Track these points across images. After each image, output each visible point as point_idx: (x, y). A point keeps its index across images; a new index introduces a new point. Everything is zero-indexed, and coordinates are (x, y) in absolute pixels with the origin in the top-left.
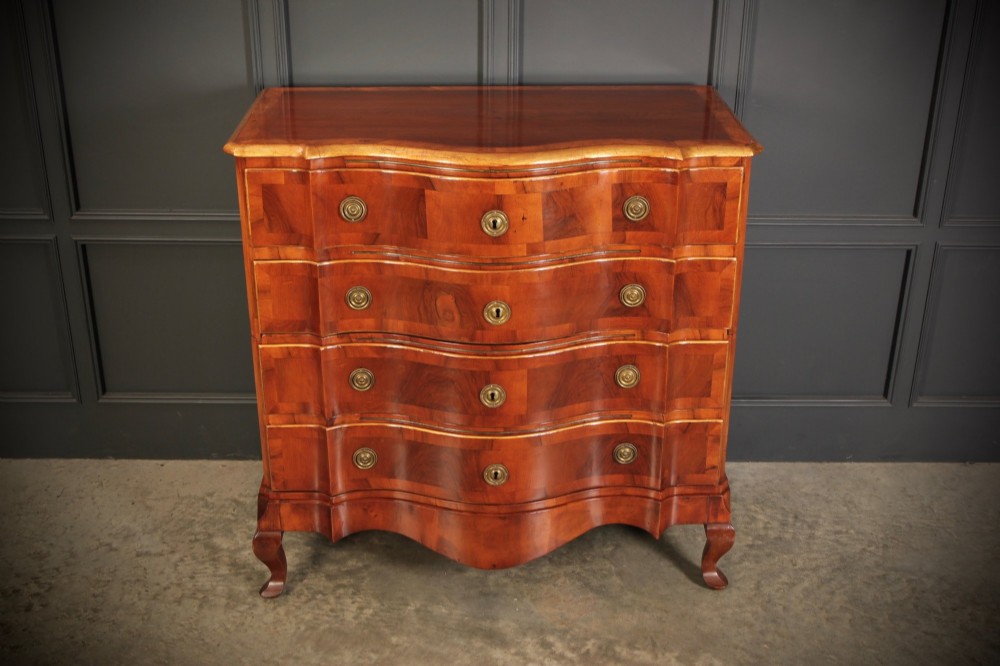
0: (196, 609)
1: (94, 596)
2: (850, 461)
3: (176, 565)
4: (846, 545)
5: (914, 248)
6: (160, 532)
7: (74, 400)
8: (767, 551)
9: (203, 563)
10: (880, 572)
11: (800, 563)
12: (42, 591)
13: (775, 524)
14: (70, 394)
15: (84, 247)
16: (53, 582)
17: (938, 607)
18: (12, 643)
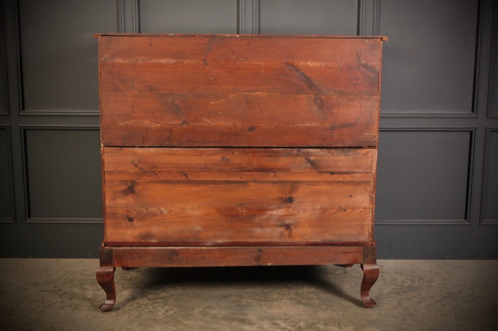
0: (71, 311)
1: (12, 306)
2: (448, 259)
3: (61, 295)
4: (450, 288)
5: (474, 129)
6: (54, 283)
7: (13, 221)
8: (404, 290)
9: (77, 294)
10: (471, 298)
11: (424, 295)
13: (408, 281)
14: (10, 218)
15: (25, 130)
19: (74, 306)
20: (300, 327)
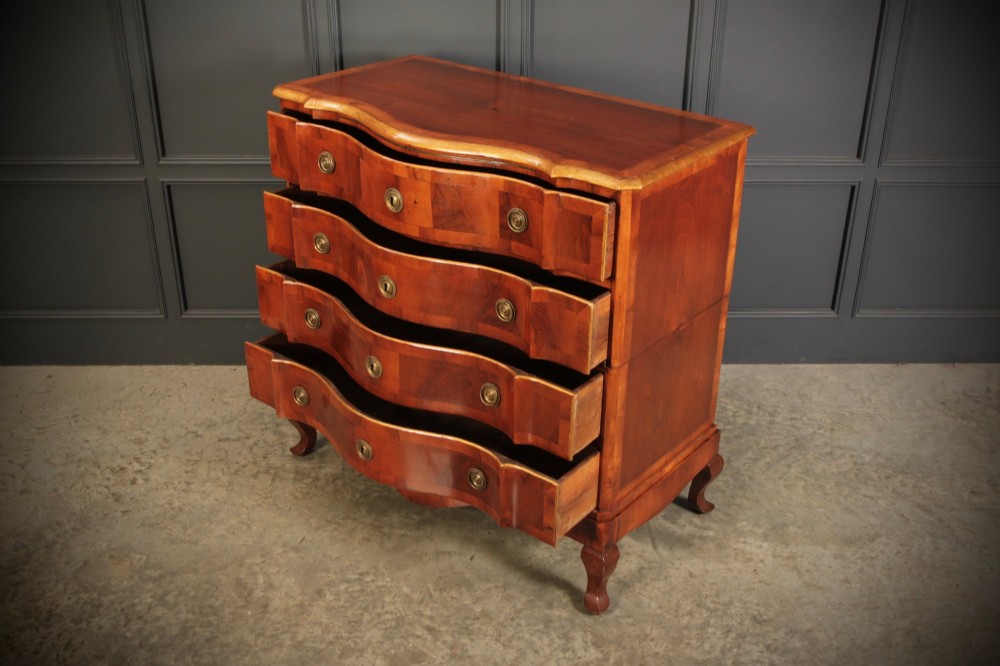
0: (270, 482)
1: (186, 472)
2: (803, 362)
3: (251, 449)
4: (800, 429)
5: (857, 184)
6: (236, 422)
7: (162, 316)
8: (736, 434)
9: (273, 446)
10: (828, 450)
11: (763, 443)
12: (143, 468)
13: (742, 413)
14: (158, 311)
15: (169, 187)
16: (152, 461)
17: (875, 476)
18: (123, 509)
19: (272, 471)
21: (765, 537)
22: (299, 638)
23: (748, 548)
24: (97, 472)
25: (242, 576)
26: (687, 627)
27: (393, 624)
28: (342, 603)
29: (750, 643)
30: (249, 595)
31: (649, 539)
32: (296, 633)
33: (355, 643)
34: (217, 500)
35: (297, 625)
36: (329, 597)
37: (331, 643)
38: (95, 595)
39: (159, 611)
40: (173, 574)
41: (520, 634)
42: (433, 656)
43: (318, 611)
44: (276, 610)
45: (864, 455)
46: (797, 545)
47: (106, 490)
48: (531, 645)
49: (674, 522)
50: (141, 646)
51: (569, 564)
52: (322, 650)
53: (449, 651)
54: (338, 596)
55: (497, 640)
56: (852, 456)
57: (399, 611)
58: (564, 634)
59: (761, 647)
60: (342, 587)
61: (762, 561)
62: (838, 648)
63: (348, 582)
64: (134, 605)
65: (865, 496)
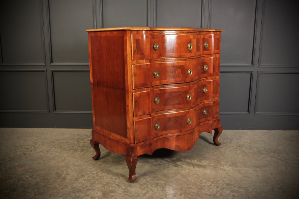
0: (73, 152)
1: (48, 149)
2: (240, 130)
3: (69, 145)
4: (240, 143)
5: (252, 72)
6: (66, 140)
9: (76, 144)
10: (249, 147)
11: (228, 146)
12: (35, 148)
14: (47, 111)
15: (53, 72)
16: (38, 147)
17: (265, 153)
18: (26, 156)
19: (74, 150)
20: (173, 160)
21: (230, 166)
22: (74, 186)
23: (224, 168)
24: (21, 149)
25: (59, 172)
26: (204, 186)
27: (106, 184)
28: (90, 178)
29: (226, 190)
30: (60, 176)
31: (192, 166)
32: (73, 185)
33: (92, 188)
34: (56, 155)
35: (74, 183)
36: (86, 177)
37: (84, 188)
38: (11, 175)
39: (30, 179)
40: (37, 171)
41: (148, 187)
42: (118, 191)
43: (82, 180)
44: (68, 180)
45: (261, 149)
46: (240, 168)
47: (22, 153)
48: (151, 190)
49: (200, 162)
50: (21, 187)
51: (165, 171)
52: (81, 189)
53: (123, 191)
54: (89, 177)
55: (140, 188)
56: (257, 149)
57: (108, 181)
58: (162, 187)
59: (230, 191)
60: (90, 175)
61: (229, 171)
62: (256, 192)
63: (93, 174)
64: (22, 177)
65: (262, 157)
